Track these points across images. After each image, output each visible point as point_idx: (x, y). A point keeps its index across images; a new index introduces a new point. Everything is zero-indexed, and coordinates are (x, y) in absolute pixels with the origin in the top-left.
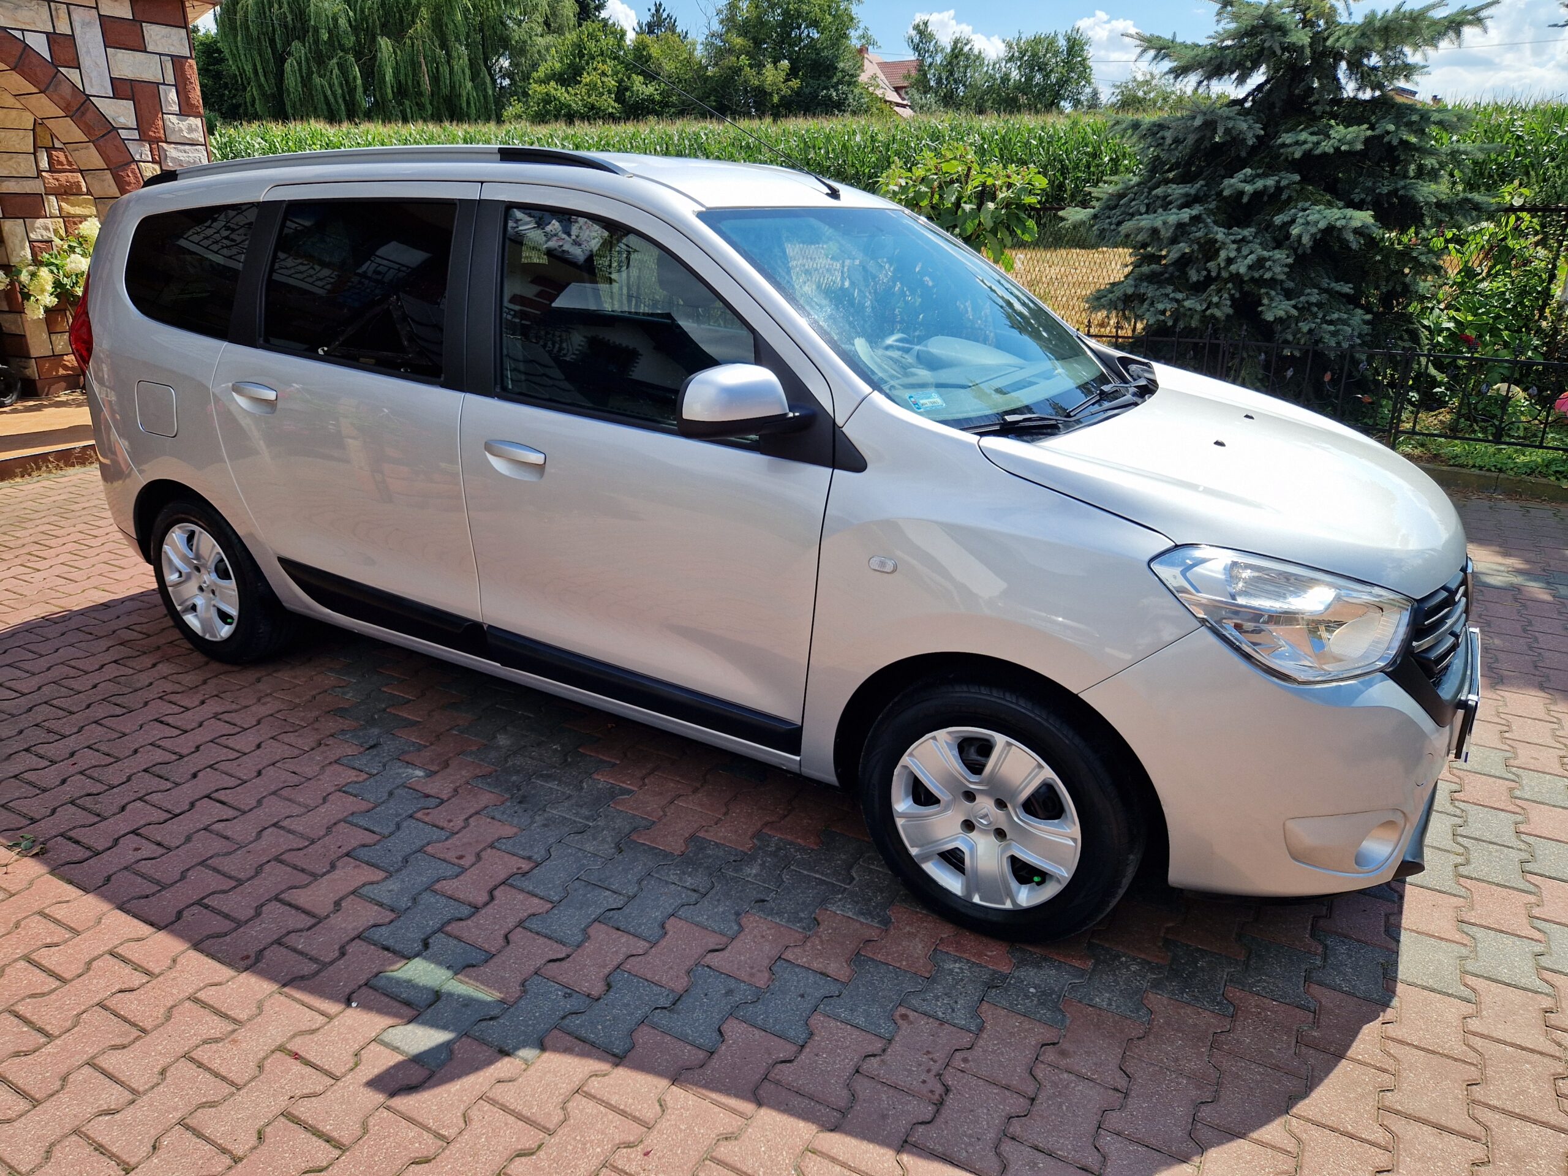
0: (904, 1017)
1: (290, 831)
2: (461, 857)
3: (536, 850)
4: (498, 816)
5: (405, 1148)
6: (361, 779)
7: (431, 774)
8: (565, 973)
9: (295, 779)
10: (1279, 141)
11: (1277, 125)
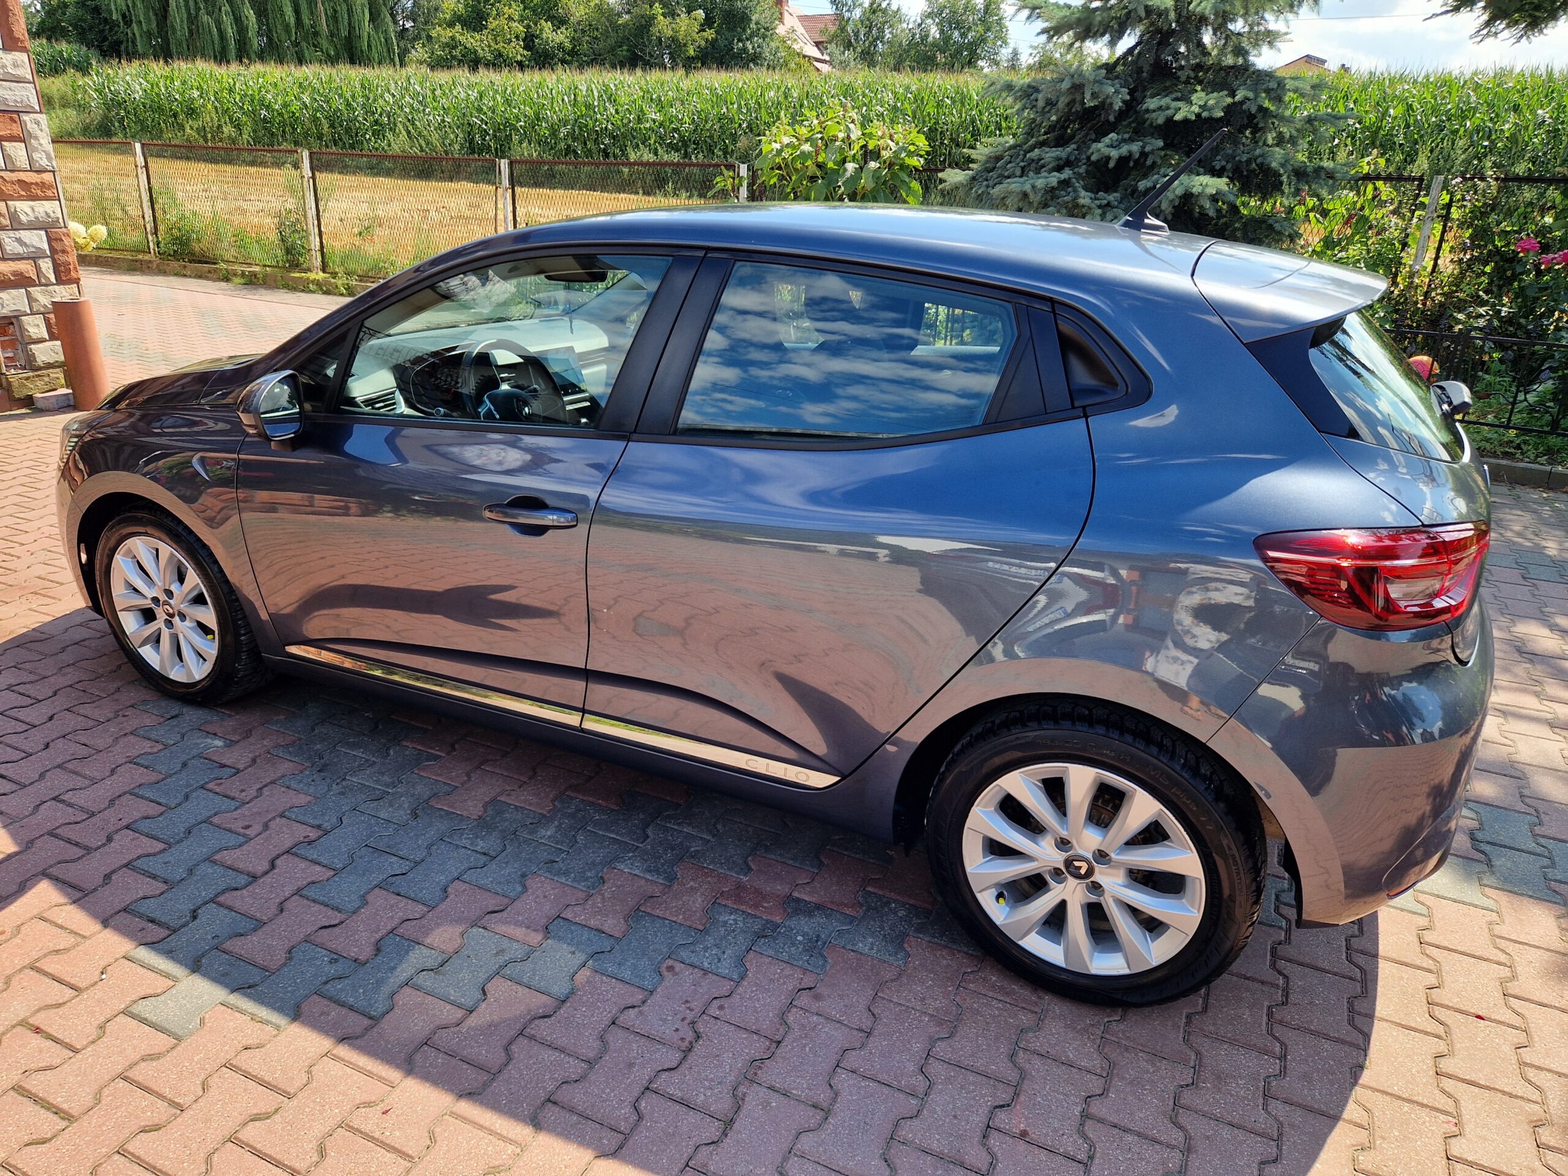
0: (670, 969)
1: (70, 805)
2: (247, 827)
3: (327, 818)
4: (293, 785)
5: (137, 1117)
6: (155, 750)
7: (230, 744)
8: (336, 940)
9: (85, 751)
10: (1145, 106)
11: (1145, 89)
